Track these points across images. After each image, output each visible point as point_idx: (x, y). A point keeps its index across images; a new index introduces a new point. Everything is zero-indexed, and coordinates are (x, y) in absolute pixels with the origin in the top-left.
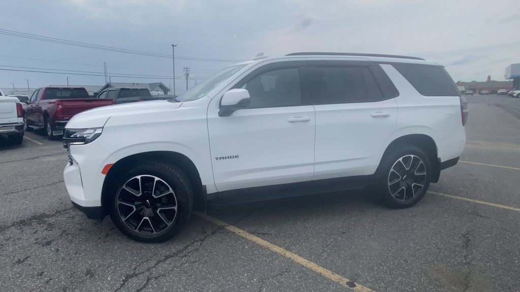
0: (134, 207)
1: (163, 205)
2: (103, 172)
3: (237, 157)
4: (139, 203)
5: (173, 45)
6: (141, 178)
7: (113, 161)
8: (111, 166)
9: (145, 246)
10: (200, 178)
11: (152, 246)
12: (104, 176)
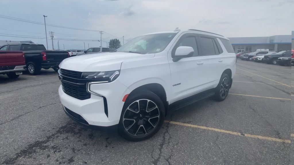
0: (134, 120)
1: (151, 116)
2: (123, 101)
3: (180, 84)
4: (136, 117)
5: (44, 16)
6: (139, 101)
7: (129, 92)
8: (128, 95)
9: (142, 143)
10: (166, 97)
11: (146, 142)
12: (124, 102)
